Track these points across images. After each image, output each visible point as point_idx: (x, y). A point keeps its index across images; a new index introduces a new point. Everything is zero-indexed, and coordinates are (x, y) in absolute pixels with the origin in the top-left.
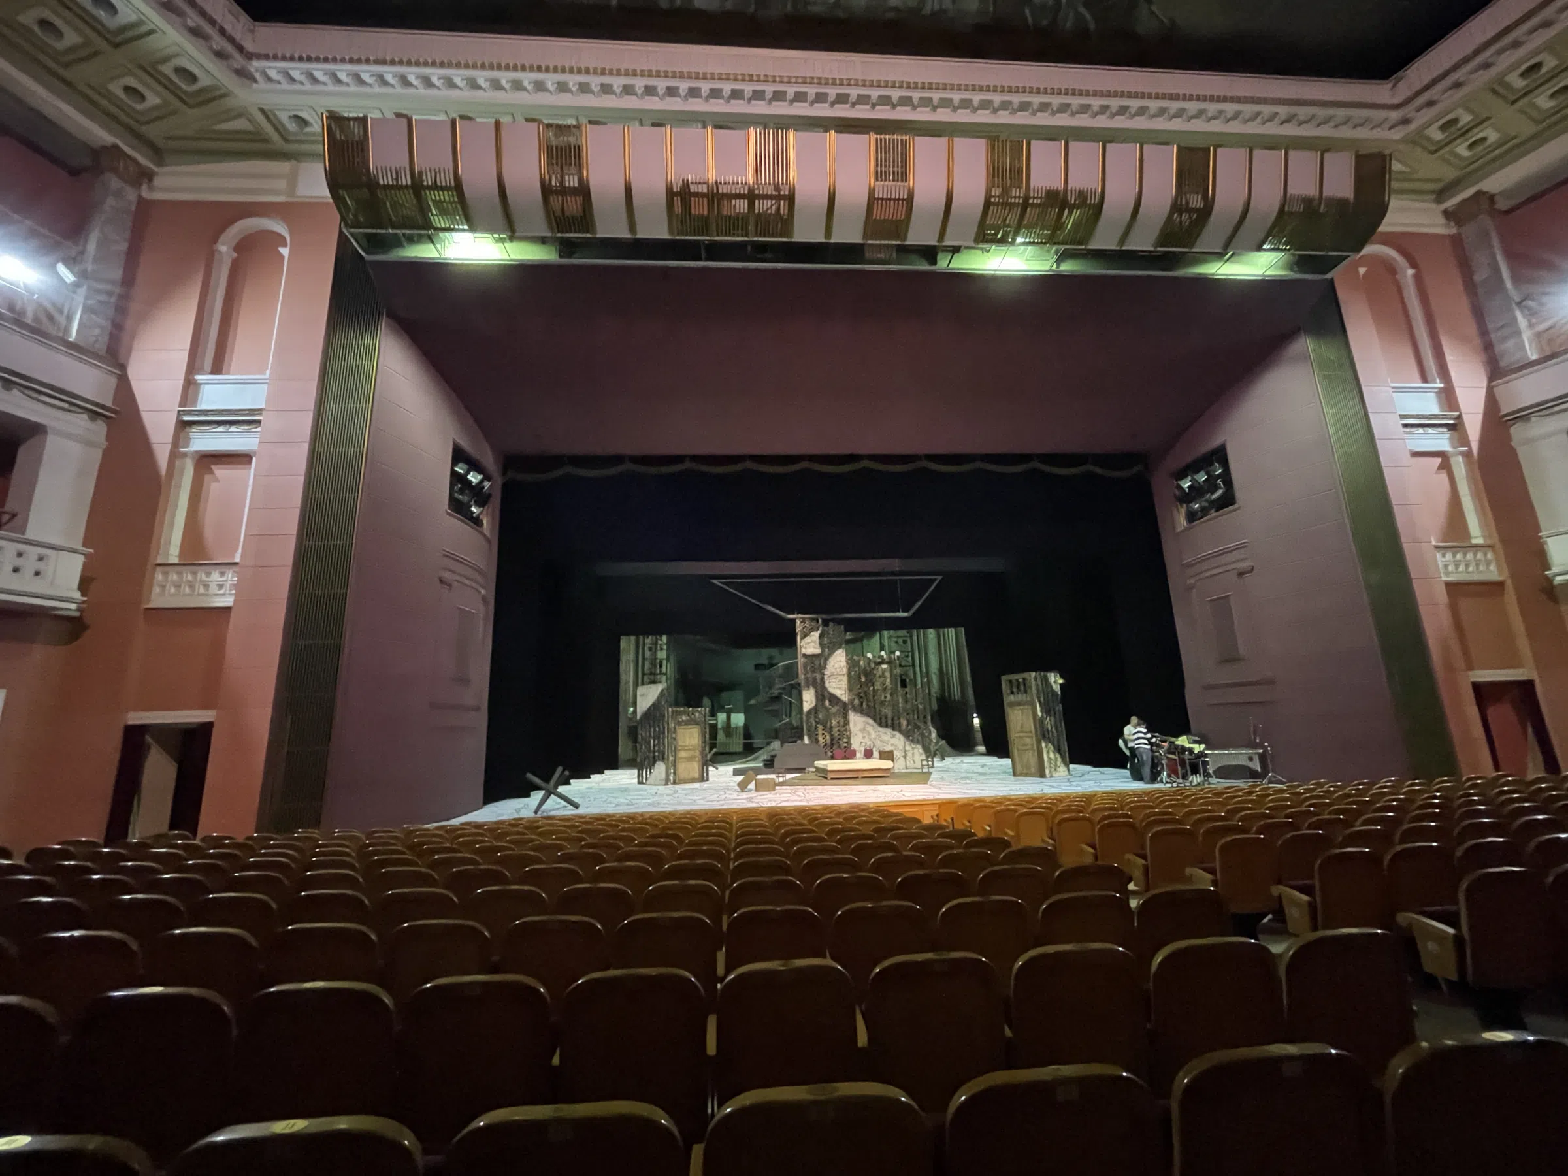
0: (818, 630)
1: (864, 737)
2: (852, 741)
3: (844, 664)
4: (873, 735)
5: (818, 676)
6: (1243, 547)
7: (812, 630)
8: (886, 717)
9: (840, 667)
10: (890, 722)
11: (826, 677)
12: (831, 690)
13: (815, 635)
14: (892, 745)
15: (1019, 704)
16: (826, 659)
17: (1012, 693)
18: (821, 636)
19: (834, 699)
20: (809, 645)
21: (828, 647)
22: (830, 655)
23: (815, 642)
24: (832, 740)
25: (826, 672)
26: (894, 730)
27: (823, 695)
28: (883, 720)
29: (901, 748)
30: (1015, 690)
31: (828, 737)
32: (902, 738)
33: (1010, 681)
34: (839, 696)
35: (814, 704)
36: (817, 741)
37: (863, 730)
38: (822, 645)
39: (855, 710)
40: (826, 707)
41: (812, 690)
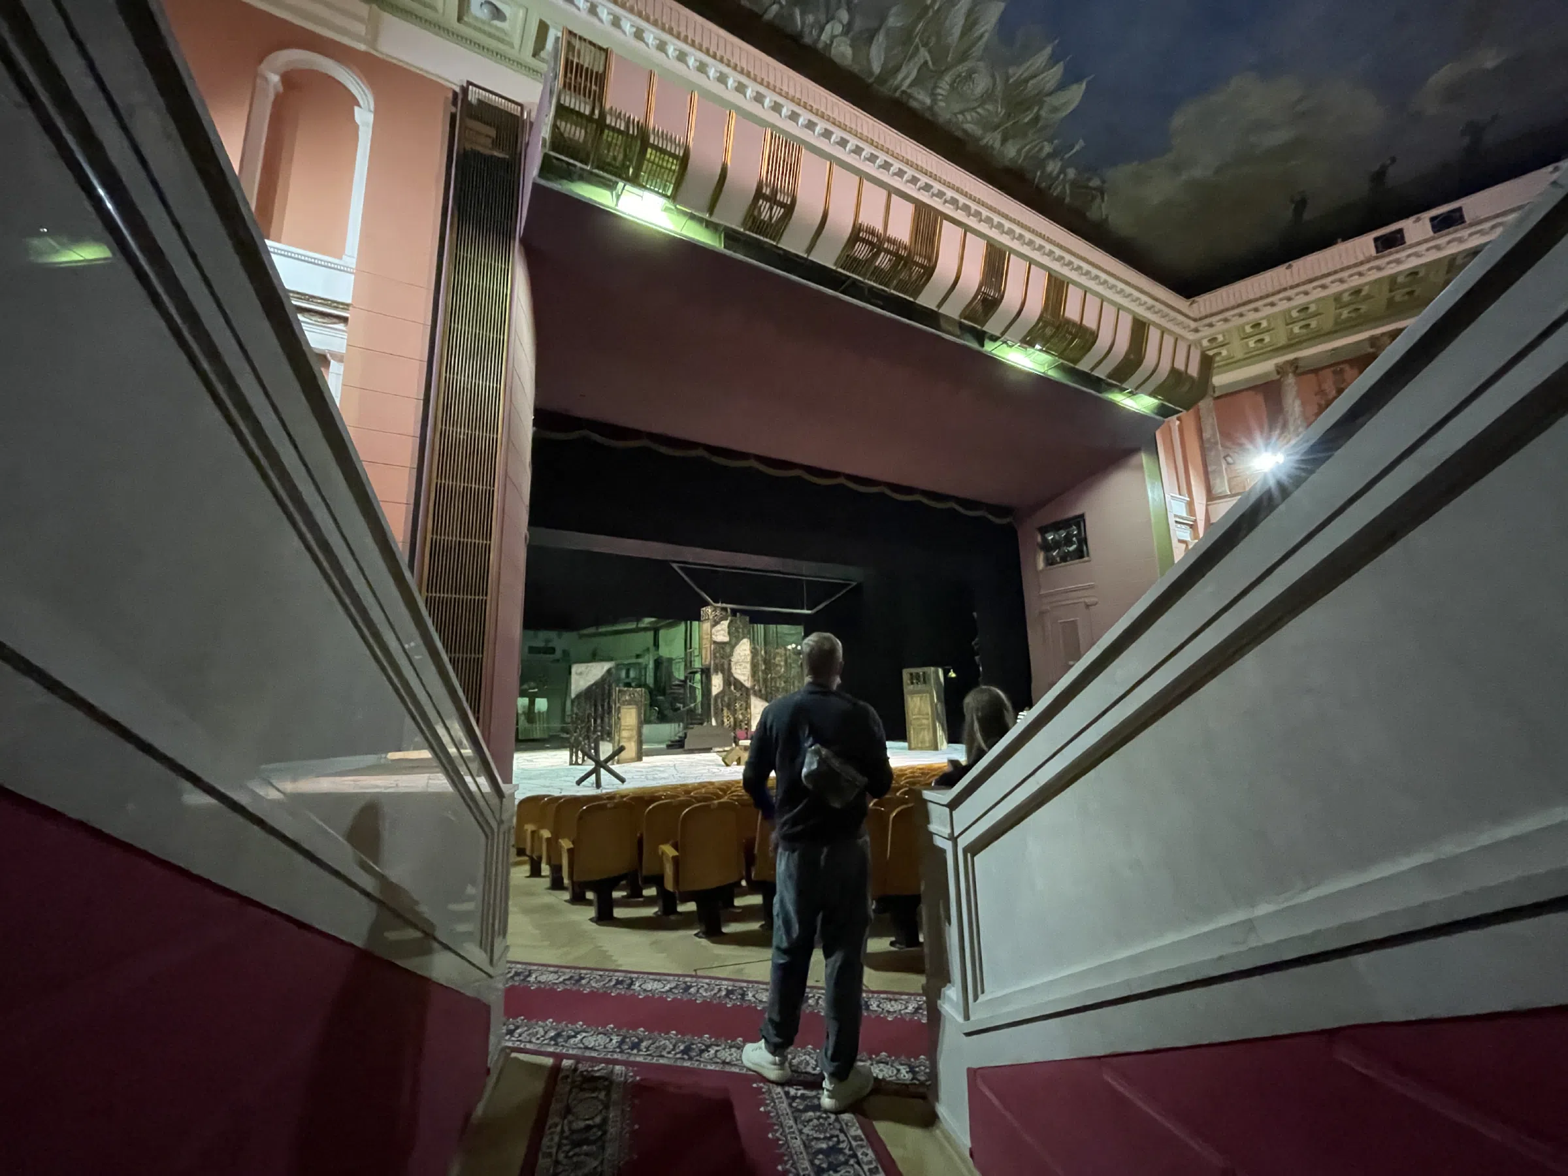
0: (727, 620)
3: (748, 652)
5: (726, 662)
6: (1091, 587)
7: (722, 619)
9: (745, 655)
11: (732, 664)
12: (736, 676)
13: (725, 624)
15: (919, 692)
16: (733, 647)
17: (912, 683)
18: (730, 626)
19: (738, 685)
20: (717, 632)
21: (735, 636)
22: (736, 644)
23: (724, 630)
24: (735, 722)
25: (734, 659)
27: (730, 681)
30: (914, 681)
31: (732, 720)
33: (911, 674)
34: (742, 681)
35: (721, 688)
36: (723, 722)
38: (730, 634)
39: (755, 695)
40: (731, 691)
41: (720, 676)
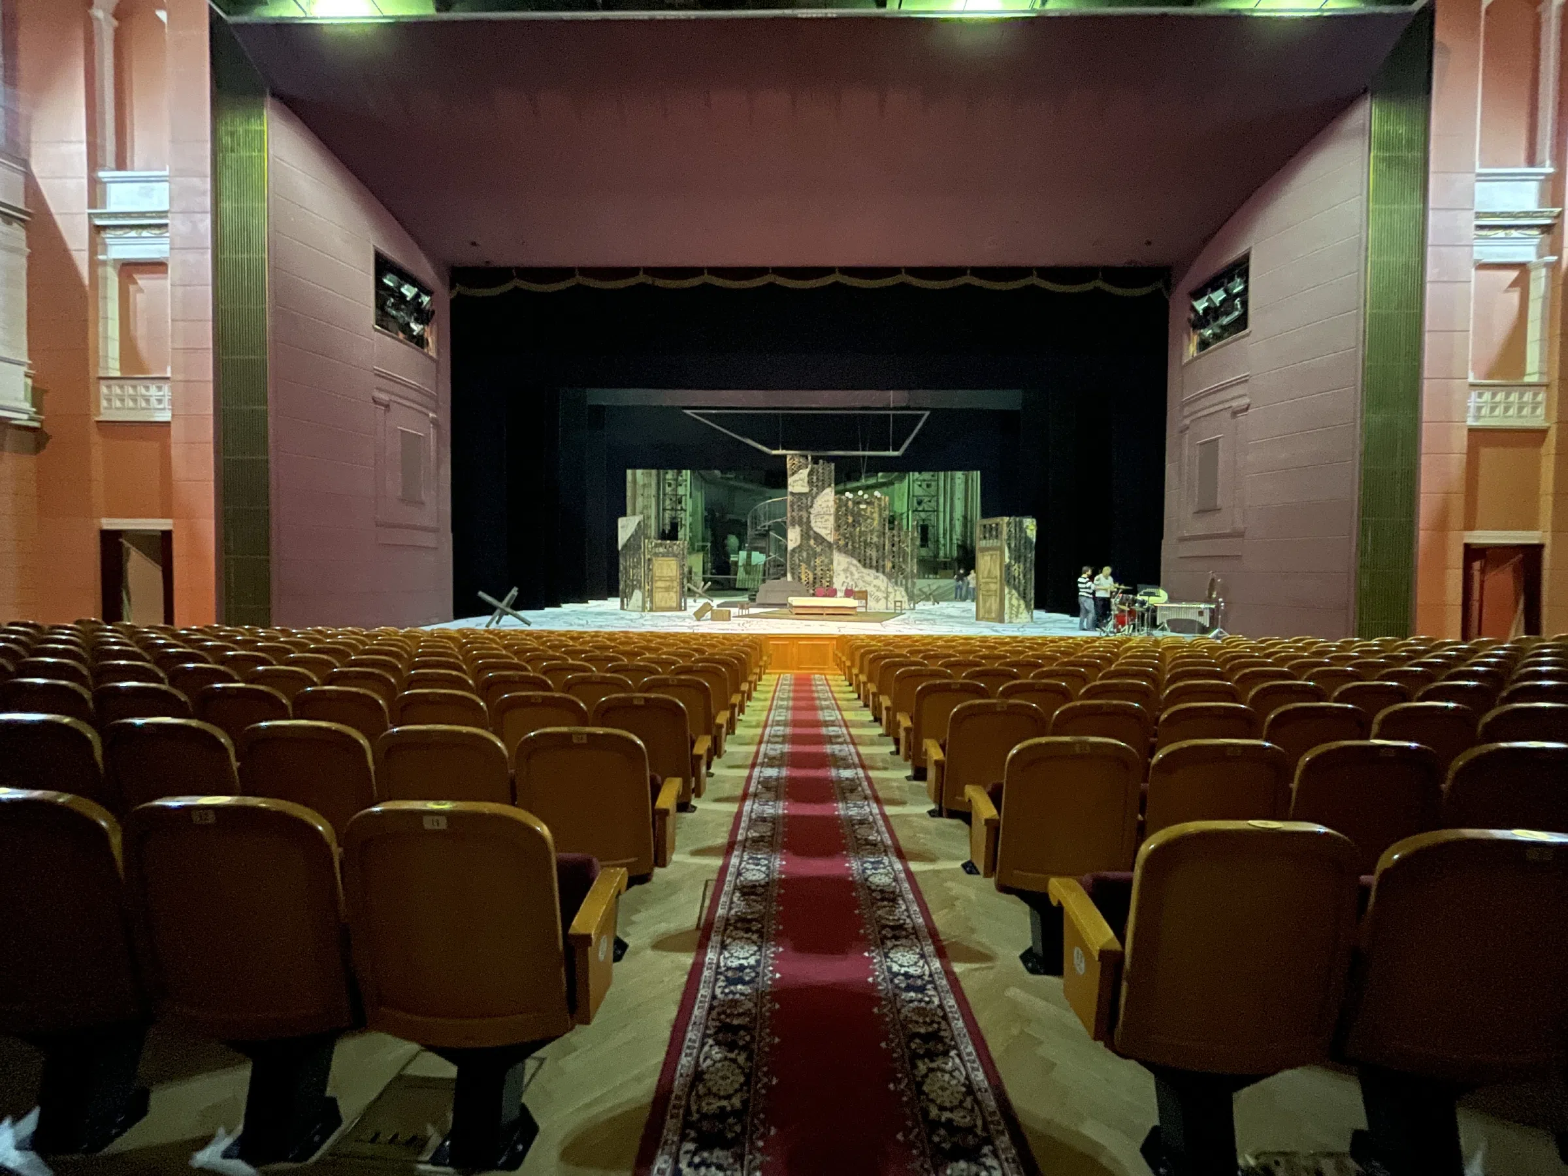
1: (847, 577)
2: (835, 580)
3: (832, 503)
4: (856, 576)
5: (804, 514)
6: (1244, 380)
7: (800, 468)
8: (871, 559)
9: (827, 507)
10: (874, 563)
11: (812, 516)
12: (816, 529)
13: (804, 473)
14: (875, 586)
15: (989, 550)
16: (814, 498)
17: (985, 538)
18: (810, 474)
19: (819, 539)
20: (798, 482)
21: (816, 485)
23: (802, 480)
24: (815, 578)
26: (877, 571)
27: (808, 533)
28: (868, 561)
29: (883, 589)
30: (987, 535)
31: (811, 576)
32: (885, 579)
33: (984, 527)
35: (798, 542)
36: (800, 579)
37: (846, 570)
38: (810, 483)
39: (839, 549)
40: (810, 546)
41: (798, 529)
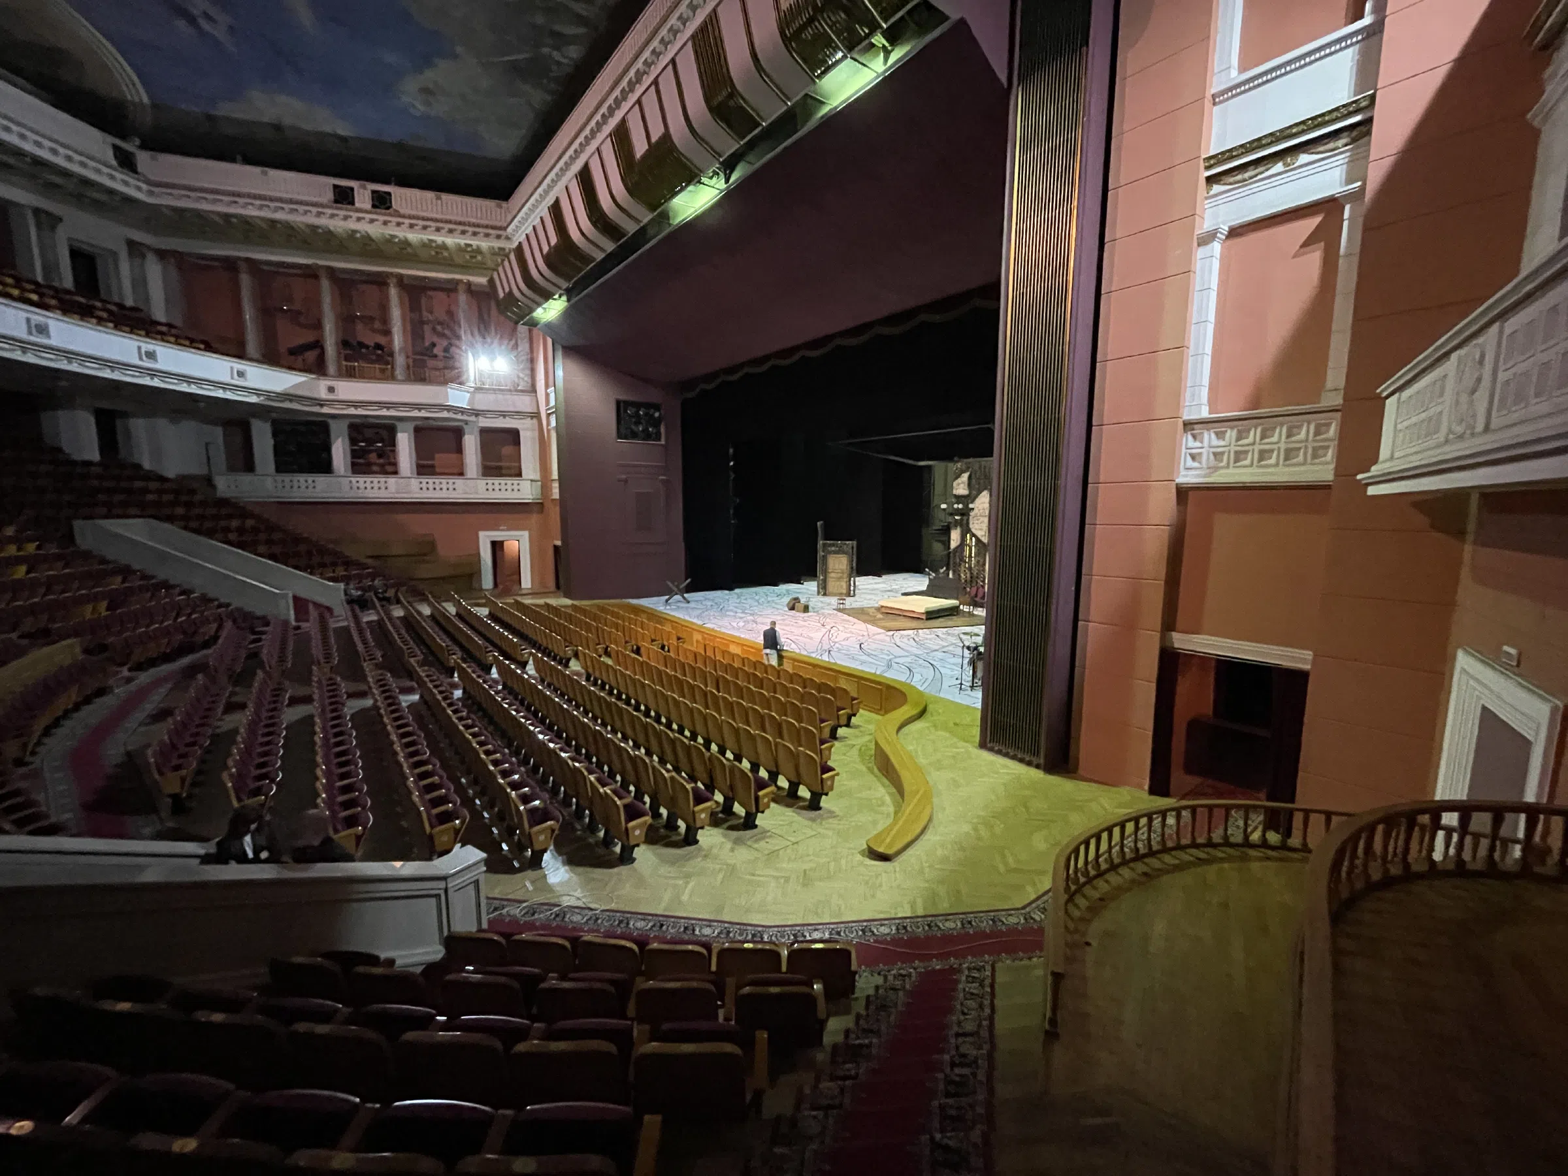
0: (969, 471)
3: (987, 505)
5: (966, 516)
7: (963, 471)
9: (984, 509)
12: (974, 531)
13: (965, 477)
16: (973, 500)
18: (970, 478)
20: (960, 485)
21: (975, 489)
22: (976, 496)
23: (963, 483)
25: (972, 513)
27: (967, 535)
34: (979, 536)
35: (959, 542)
38: (970, 486)
41: (959, 530)
